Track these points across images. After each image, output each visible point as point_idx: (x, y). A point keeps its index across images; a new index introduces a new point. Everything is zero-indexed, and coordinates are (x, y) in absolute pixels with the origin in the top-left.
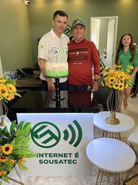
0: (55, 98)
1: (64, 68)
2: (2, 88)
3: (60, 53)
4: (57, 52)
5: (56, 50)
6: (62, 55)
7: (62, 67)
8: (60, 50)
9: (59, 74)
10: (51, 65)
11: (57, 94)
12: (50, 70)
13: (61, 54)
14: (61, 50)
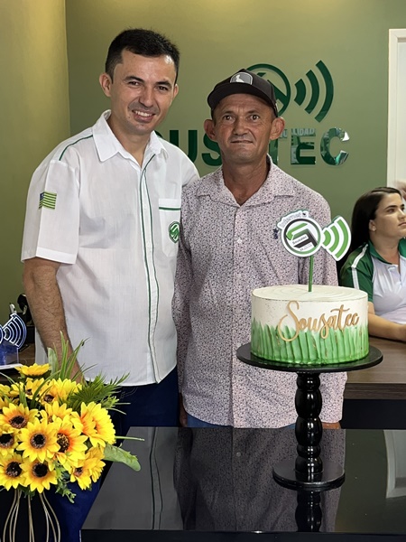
0: (292, 477)
1: (352, 319)
2: (57, 425)
3: (327, 243)
4: (311, 239)
5: (307, 232)
6: (338, 255)
7: (344, 315)
8: (327, 233)
9: (329, 348)
10: (293, 307)
11: (303, 454)
12: (282, 328)
13: (332, 249)
14: (334, 229)
